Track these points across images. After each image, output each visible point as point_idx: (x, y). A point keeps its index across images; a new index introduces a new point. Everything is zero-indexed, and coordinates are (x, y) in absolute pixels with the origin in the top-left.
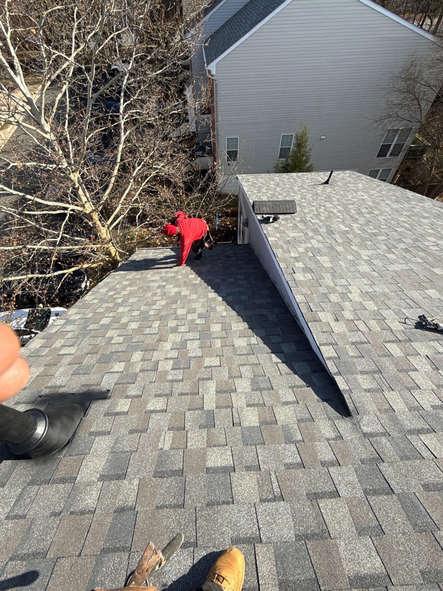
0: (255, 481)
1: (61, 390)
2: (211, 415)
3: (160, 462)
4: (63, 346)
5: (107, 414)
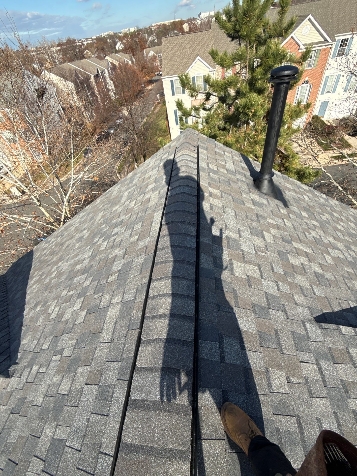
0: (261, 246)
1: (284, 193)
2: (289, 242)
3: (261, 217)
4: (308, 196)
5: (277, 206)
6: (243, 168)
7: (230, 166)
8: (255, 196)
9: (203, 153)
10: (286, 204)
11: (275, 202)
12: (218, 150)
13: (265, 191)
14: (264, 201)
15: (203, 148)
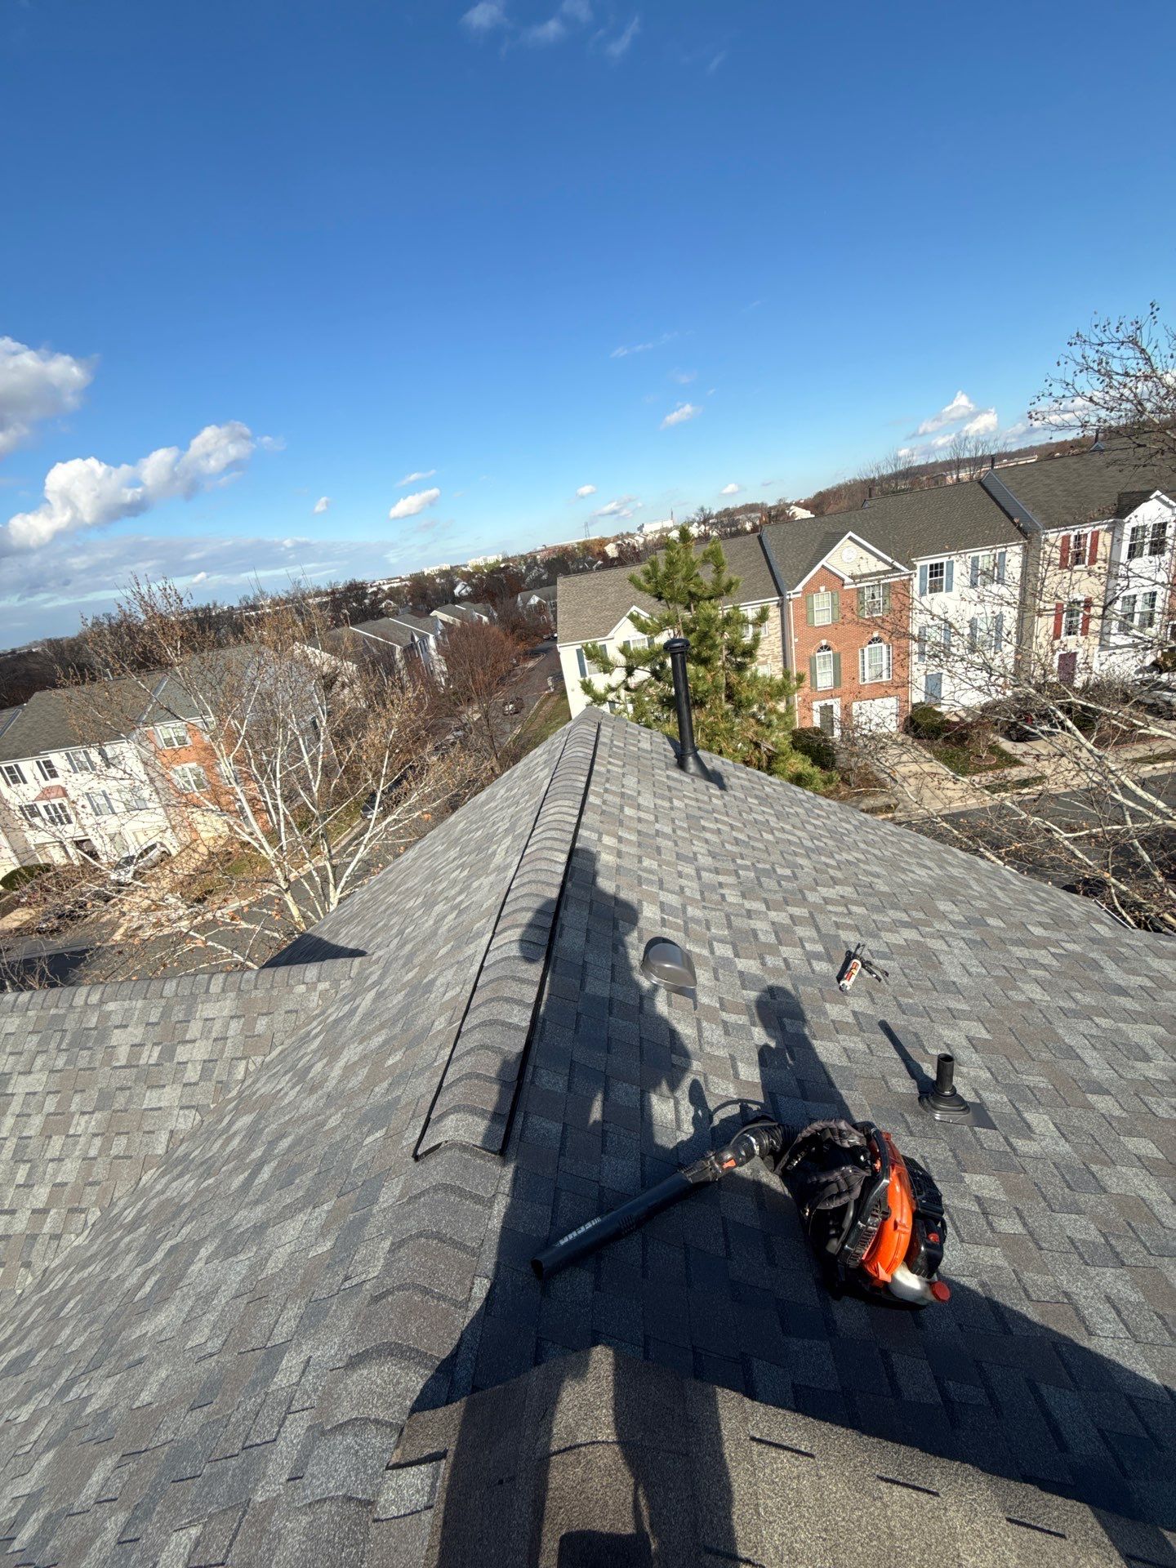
1: (726, 779)
3: (676, 789)
4: (774, 788)
5: (707, 786)
6: (665, 750)
7: (646, 745)
8: (676, 774)
9: (606, 731)
10: (722, 787)
11: (702, 783)
12: (629, 730)
13: (691, 771)
14: (687, 780)
15: (607, 726)
